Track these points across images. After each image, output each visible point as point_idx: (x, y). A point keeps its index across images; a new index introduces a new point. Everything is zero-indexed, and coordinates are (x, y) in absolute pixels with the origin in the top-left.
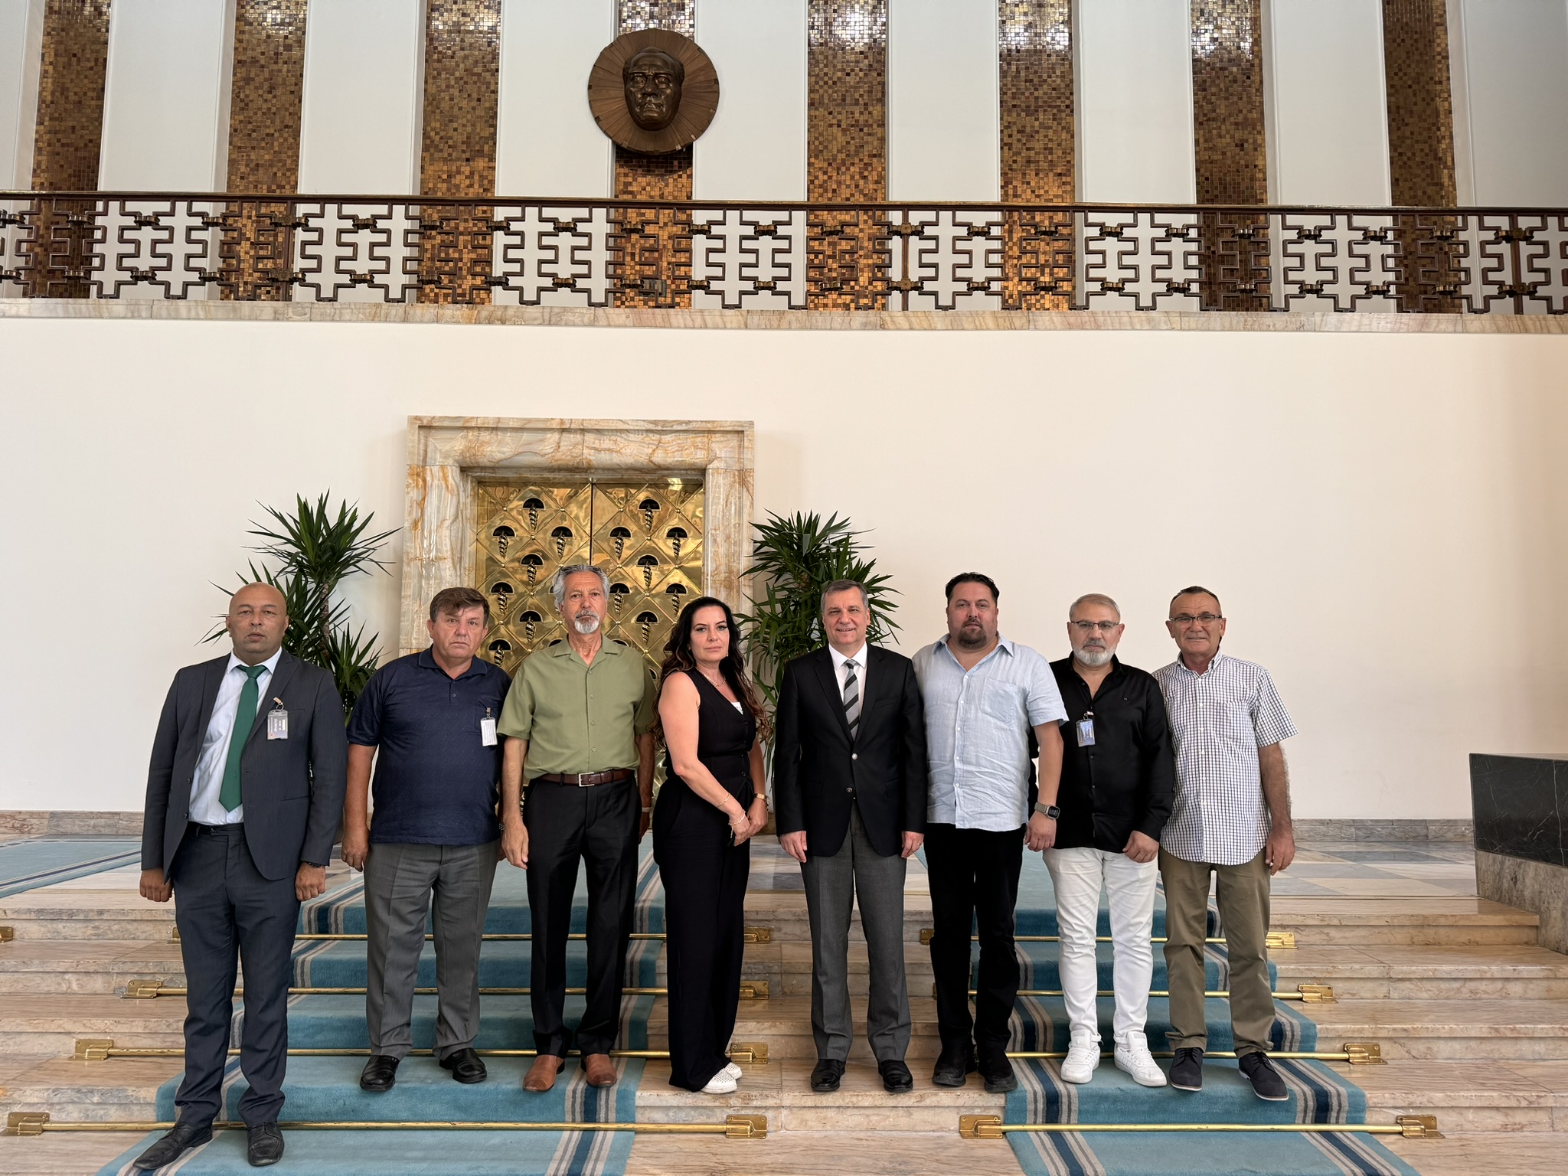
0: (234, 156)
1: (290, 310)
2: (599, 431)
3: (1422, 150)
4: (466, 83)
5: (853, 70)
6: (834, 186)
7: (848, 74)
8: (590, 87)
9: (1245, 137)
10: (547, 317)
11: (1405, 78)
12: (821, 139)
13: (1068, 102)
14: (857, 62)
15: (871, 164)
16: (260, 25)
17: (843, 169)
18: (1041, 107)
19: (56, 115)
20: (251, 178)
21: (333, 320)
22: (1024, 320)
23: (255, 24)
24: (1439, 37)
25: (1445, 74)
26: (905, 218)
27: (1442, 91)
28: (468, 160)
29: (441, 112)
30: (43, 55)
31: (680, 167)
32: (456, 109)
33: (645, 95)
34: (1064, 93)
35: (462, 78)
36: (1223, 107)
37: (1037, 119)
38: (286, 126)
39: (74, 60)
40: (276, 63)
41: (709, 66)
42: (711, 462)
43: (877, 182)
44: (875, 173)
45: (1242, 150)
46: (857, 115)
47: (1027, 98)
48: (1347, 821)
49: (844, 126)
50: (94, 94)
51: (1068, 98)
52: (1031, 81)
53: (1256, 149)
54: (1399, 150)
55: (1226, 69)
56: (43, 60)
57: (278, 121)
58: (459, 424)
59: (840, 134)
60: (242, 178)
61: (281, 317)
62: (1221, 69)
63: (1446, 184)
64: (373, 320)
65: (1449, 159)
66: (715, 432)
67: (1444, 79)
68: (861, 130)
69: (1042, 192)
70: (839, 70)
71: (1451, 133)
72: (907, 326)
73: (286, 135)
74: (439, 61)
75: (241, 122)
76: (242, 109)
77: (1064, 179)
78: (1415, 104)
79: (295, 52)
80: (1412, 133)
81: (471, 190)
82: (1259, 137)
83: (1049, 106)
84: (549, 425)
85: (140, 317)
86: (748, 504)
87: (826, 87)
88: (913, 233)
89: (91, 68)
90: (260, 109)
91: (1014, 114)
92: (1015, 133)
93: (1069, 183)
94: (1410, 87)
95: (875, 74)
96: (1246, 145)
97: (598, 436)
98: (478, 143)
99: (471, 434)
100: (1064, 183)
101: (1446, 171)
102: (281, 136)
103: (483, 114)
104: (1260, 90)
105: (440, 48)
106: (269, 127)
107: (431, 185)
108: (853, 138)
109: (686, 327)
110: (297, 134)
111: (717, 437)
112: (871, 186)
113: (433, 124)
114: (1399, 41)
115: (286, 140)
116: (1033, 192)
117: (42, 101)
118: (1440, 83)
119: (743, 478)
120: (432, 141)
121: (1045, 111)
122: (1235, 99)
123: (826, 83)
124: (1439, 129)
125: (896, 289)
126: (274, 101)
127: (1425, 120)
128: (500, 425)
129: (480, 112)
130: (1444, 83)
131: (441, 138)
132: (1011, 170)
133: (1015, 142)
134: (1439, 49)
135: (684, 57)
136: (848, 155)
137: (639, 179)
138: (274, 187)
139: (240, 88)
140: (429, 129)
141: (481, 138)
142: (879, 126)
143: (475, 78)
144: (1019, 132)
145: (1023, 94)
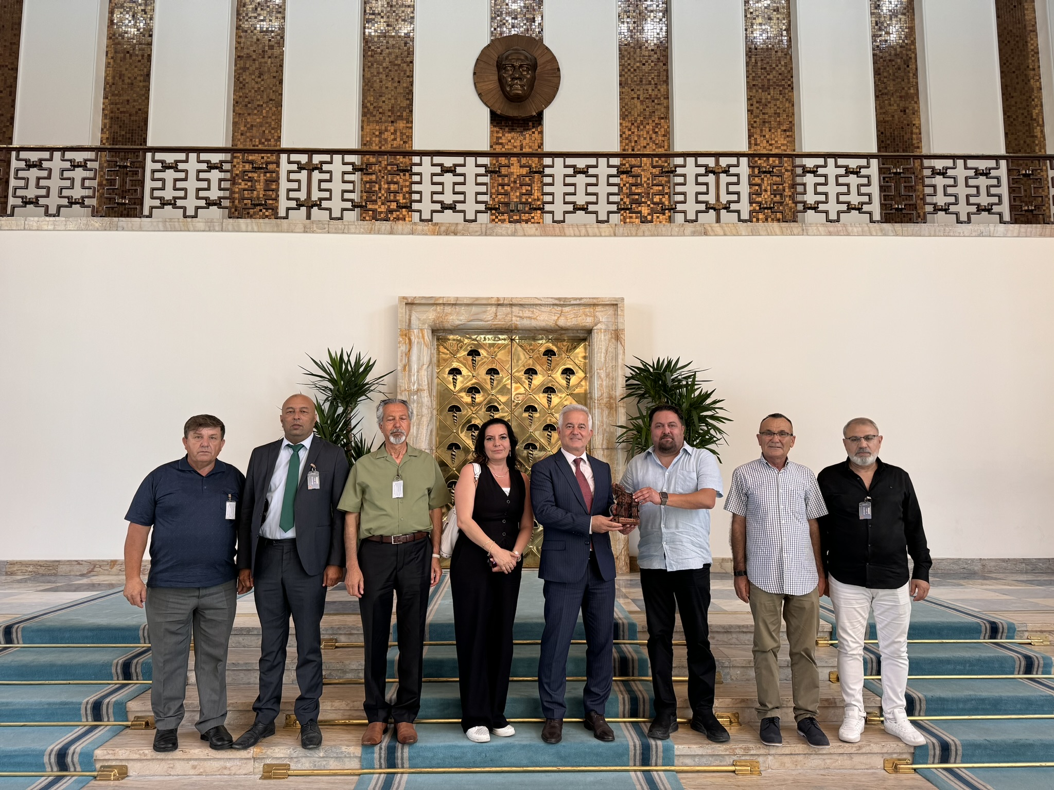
0: (236, 120)
1: (315, 226)
2: (521, 305)
3: (1023, 114)
4: (390, 71)
5: (647, 62)
6: (636, 139)
7: (644, 64)
8: (474, 74)
9: (907, 106)
10: (484, 230)
11: (1011, 66)
12: (626, 107)
13: (789, 83)
14: (650, 56)
15: (660, 124)
16: (252, 32)
17: (642, 127)
18: (772, 85)
19: (116, 92)
20: (248, 134)
21: (343, 233)
22: (800, 229)
23: (249, 31)
24: (1032, 39)
25: (1036, 64)
26: (717, 162)
27: (1035, 75)
28: (392, 122)
29: (374, 90)
30: (107, 52)
31: (533, 127)
32: (384, 88)
33: (513, 79)
34: (786, 77)
35: (387, 68)
36: (892, 85)
37: (769, 94)
38: (271, 100)
39: (128, 55)
40: (263, 57)
41: (554, 59)
42: (596, 325)
43: (664, 136)
44: (662, 129)
45: (905, 114)
46: (650, 91)
47: (763, 80)
48: (1020, 559)
49: (641, 98)
50: (142, 78)
51: (789, 80)
52: (765, 68)
53: (914, 114)
54: (1008, 114)
55: (893, 61)
56: (107, 55)
57: (265, 96)
58: (432, 302)
59: (639, 104)
60: (242, 134)
61: (308, 230)
62: (890, 60)
63: (1039, 136)
64: (370, 233)
65: (1041, 120)
66: (598, 305)
67: (1036, 67)
68: (653, 101)
69: (773, 142)
70: (638, 62)
71: (1042, 103)
72: (722, 233)
73: (271, 106)
74: (372, 56)
75: (240, 97)
76: (241, 88)
77: (788, 133)
78: (1018, 83)
79: (276, 51)
80: (1016, 103)
81: (395, 142)
82: (915, 105)
83: (777, 85)
84: (490, 302)
85: (214, 230)
86: (622, 352)
87: (629, 73)
88: (723, 172)
89: (139, 61)
90: (253, 88)
91: (754, 91)
92: (755, 103)
93: (791, 136)
94: (1014, 72)
95: (661, 64)
96: (907, 111)
97: (521, 309)
98: (399, 111)
99: (438, 308)
100: (788, 136)
101: (1038, 128)
102: (267, 106)
103: (402, 91)
104: (916, 75)
105: (373, 48)
106: (259, 100)
107: (368, 139)
108: (648, 107)
109: (575, 236)
110: (279, 105)
111: (599, 309)
112: (660, 138)
113: (369, 98)
114: (1006, 42)
115: (271, 109)
116: (768, 142)
117: (106, 83)
118: (1034, 69)
119: (617, 335)
120: (369, 110)
121: (774, 88)
122: (899, 80)
123: (629, 70)
124: (1033, 100)
125: (712, 208)
126: (262, 83)
127: (1024, 94)
128: (458, 302)
129: (400, 90)
130: (1036, 70)
131: (374, 107)
132: (753, 127)
133: (755, 109)
134: (1032, 47)
135: (537, 53)
136: (644, 118)
137: (506, 135)
138: (263, 140)
139: (239, 74)
140: (366, 101)
141: (401, 107)
142: (664, 98)
143: (396, 68)
144: (757, 102)
145: (760, 77)
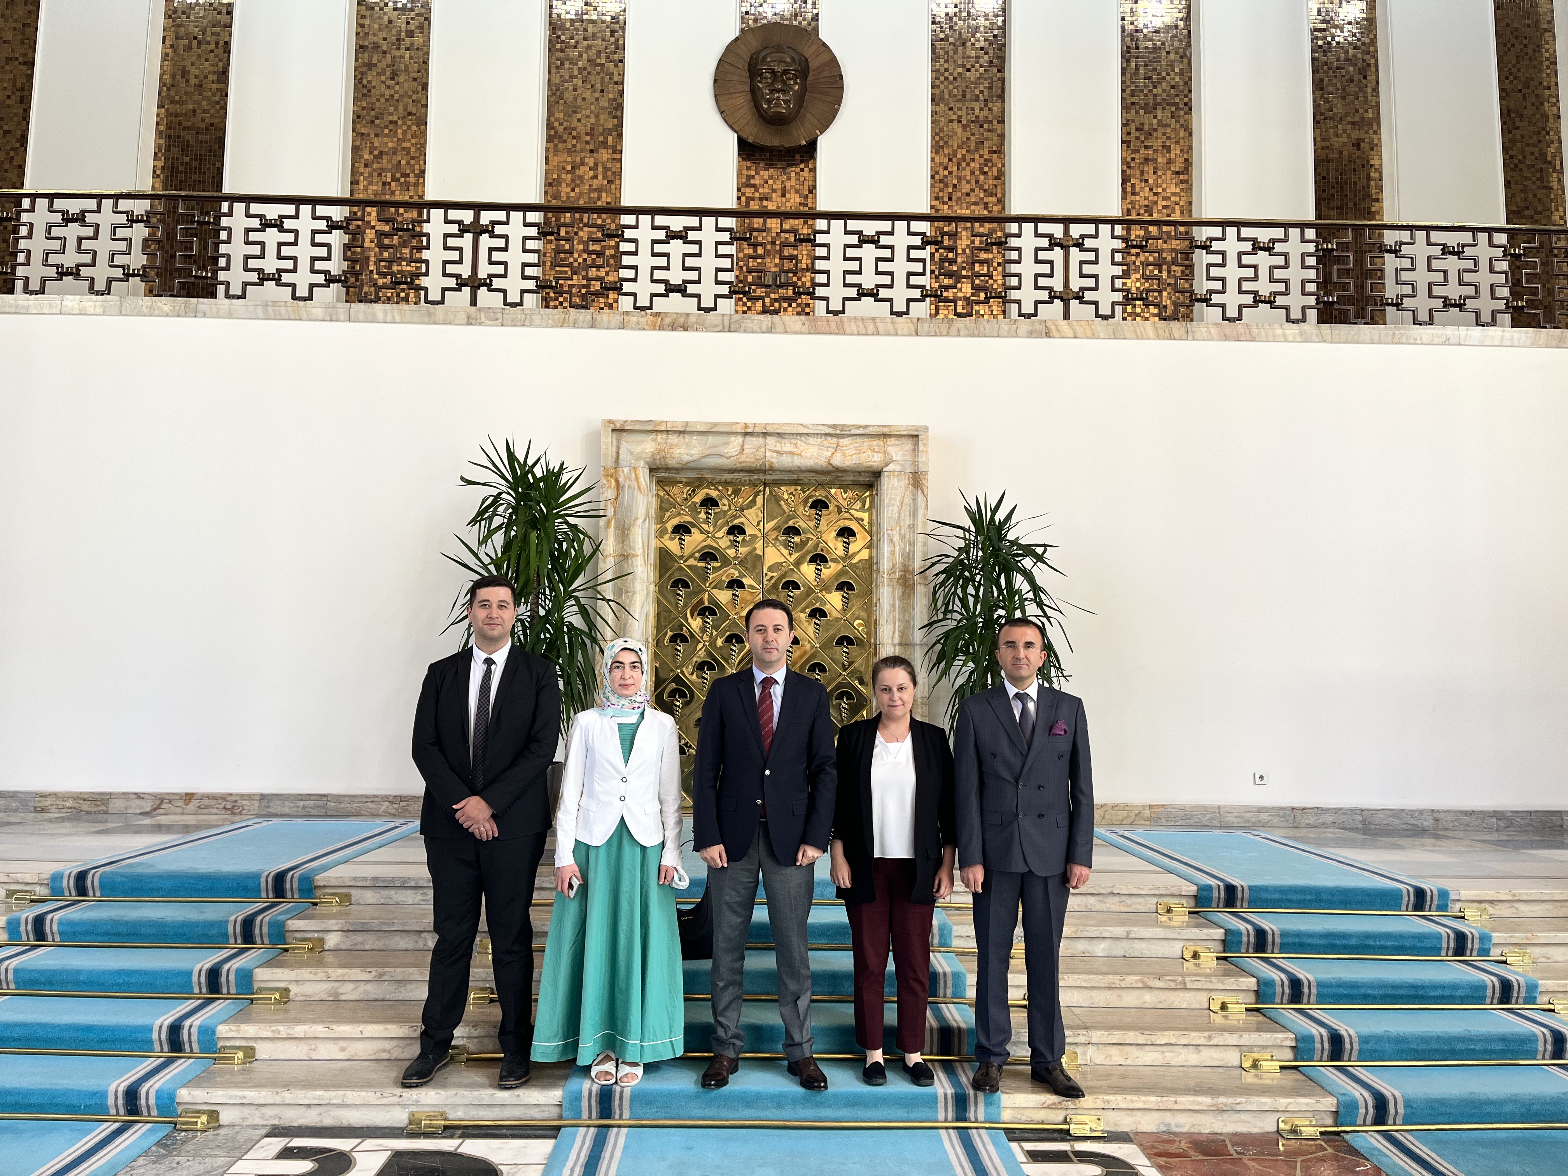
0: (358, 143)
1: (483, 315)
2: (779, 435)
3: (1532, 153)
4: (589, 73)
5: (973, 66)
6: (955, 182)
7: (969, 70)
8: (715, 81)
9: (1362, 136)
10: (727, 323)
11: (1515, 82)
12: (941, 135)
13: (1186, 100)
14: (978, 57)
15: (991, 161)
16: (382, 9)
17: (964, 164)
18: (1160, 104)
19: (177, 98)
20: (375, 166)
21: (523, 325)
22: (1183, 331)
23: (377, 8)
24: (1547, 43)
25: (1553, 79)
26: (1066, 231)
27: (1550, 96)
28: (591, 151)
29: (565, 103)
30: (164, 38)
31: (802, 162)
32: (579, 100)
33: (773, 91)
34: (1182, 91)
35: (585, 69)
36: (1339, 106)
37: (1155, 117)
38: (410, 114)
39: (195, 42)
40: (398, 49)
41: (833, 62)
42: (887, 465)
43: (997, 178)
44: (995, 169)
45: (1359, 149)
46: (977, 111)
47: (1146, 95)
48: (1489, 812)
49: (964, 122)
50: (215, 77)
51: (1186, 96)
52: (1150, 78)
53: (1372, 149)
54: (1511, 153)
55: (1343, 68)
56: (164, 43)
57: (401, 108)
58: (650, 428)
59: (960, 130)
60: (366, 166)
61: (473, 322)
62: (1338, 68)
63: (1555, 187)
64: (562, 326)
65: (1558, 163)
66: (890, 436)
67: (1553, 84)
68: (981, 126)
69: (1160, 190)
70: (959, 66)
71: (1560, 138)
72: (1071, 335)
73: (409, 123)
74: (562, 50)
75: (364, 108)
76: (364, 95)
77: (1182, 177)
78: (1525, 108)
79: (418, 40)
80: (1523, 137)
81: (595, 181)
82: (1375, 137)
83: (1168, 104)
84: (734, 429)
85: (339, 321)
86: (923, 505)
87: (946, 83)
88: (1075, 245)
90: (383, 96)
91: (1133, 112)
92: (1133, 130)
93: (1186, 181)
94: (1520, 91)
95: (995, 70)
96: (1362, 145)
97: (780, 440)
98: (601, 134)
99: (659, 437)
100: (1182, 182)
101: (1555, 175)
102: (404, 123)
103: (606, 105)
104: (1376, 90)
105: (563, 38)
106: (391, 114)
107: (555, 176)
108: (973, 134)
109: (859, 334)
110: (423, 122)
111: (892, 441)
112: (991, 182)
113: (557, 115)
114: (1509, 45)
115: (409, 127)
116: (1151, 189)
117: (162, 84)
118: (1549, 88)
119: (917, 480)
120: (556, 132)
121: (1164, 109)
122: (1352, 98)
123: (946, 79)
124: (1548, 134)
125: (1058, 298)
126: (397, 87)
127: (1534, 125)
128: (687, 429)
129: (604, 103)
130: (1553, 88)
131: (565, 129)
132: (1129, 167)
133: (1133, 140)
134: (1547, 55)
135: (809, 52)
136: (968, 151)
137: (762, 173)
138: (398, 175)
139: (362, 73)
140: (552, 119)
141: (604, 129)
142: (999, 122)
143: (598, 69)
144: (1137, 129)
145: (1142, 91)
